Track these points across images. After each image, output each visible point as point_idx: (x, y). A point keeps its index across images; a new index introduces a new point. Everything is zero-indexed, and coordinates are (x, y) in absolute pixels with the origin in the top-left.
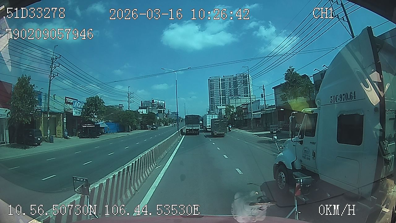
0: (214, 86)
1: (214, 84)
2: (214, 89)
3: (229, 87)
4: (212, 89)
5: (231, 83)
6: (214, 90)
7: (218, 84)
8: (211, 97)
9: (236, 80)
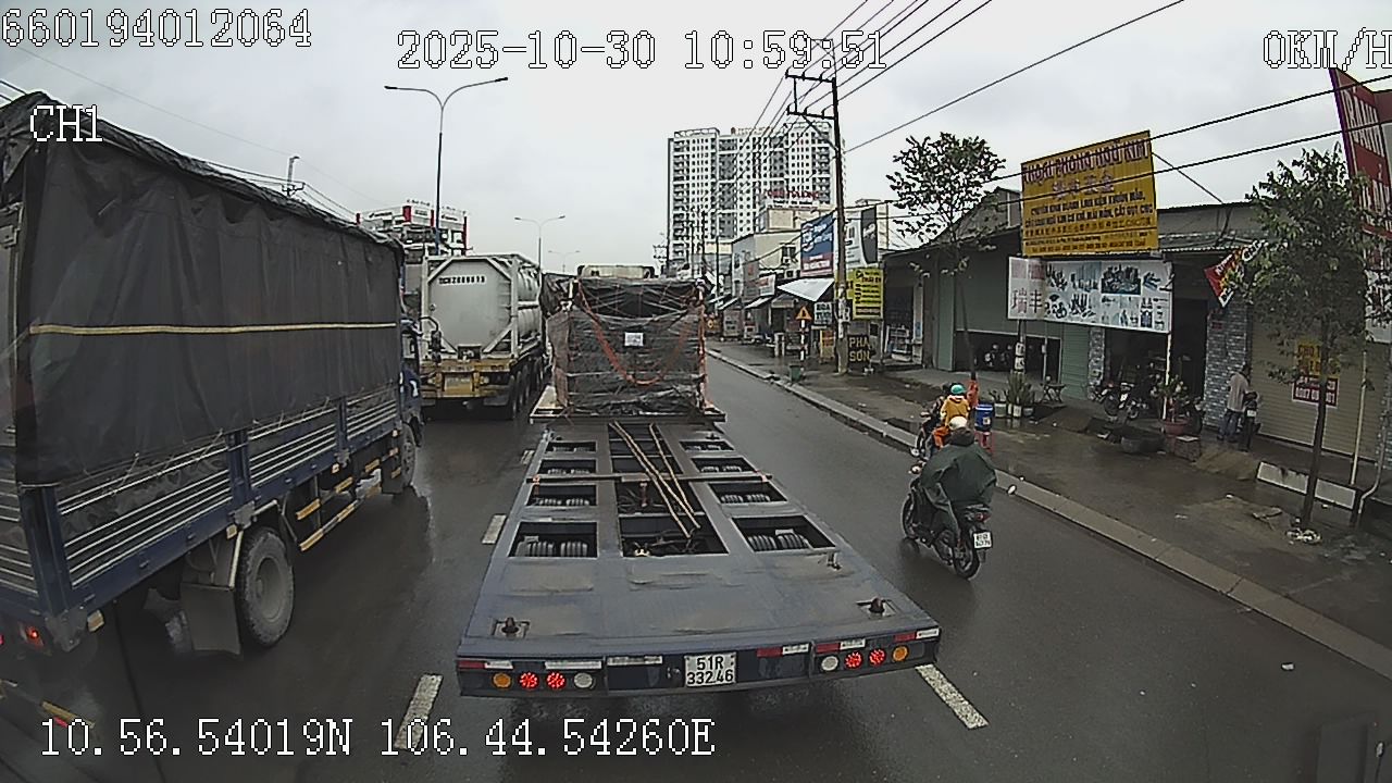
0: (691, 167)
1: (691, 160)
2: (688, 178)
3: (751, 173)
4: (682, 178)
5: (763, 157)
6: (691, 182)
7: (709, 159)
8: (676, 208)
9: (782, 146)
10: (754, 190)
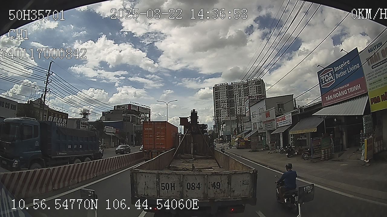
0: (220, 95)
1: (220, 93)
3: (238, 96)
4: (218, 99)
5: (241, 91)
6: (221, 100)
7: (226, 92)
8: (217, 108)
9: (247, 87)
10: (240, 101)
